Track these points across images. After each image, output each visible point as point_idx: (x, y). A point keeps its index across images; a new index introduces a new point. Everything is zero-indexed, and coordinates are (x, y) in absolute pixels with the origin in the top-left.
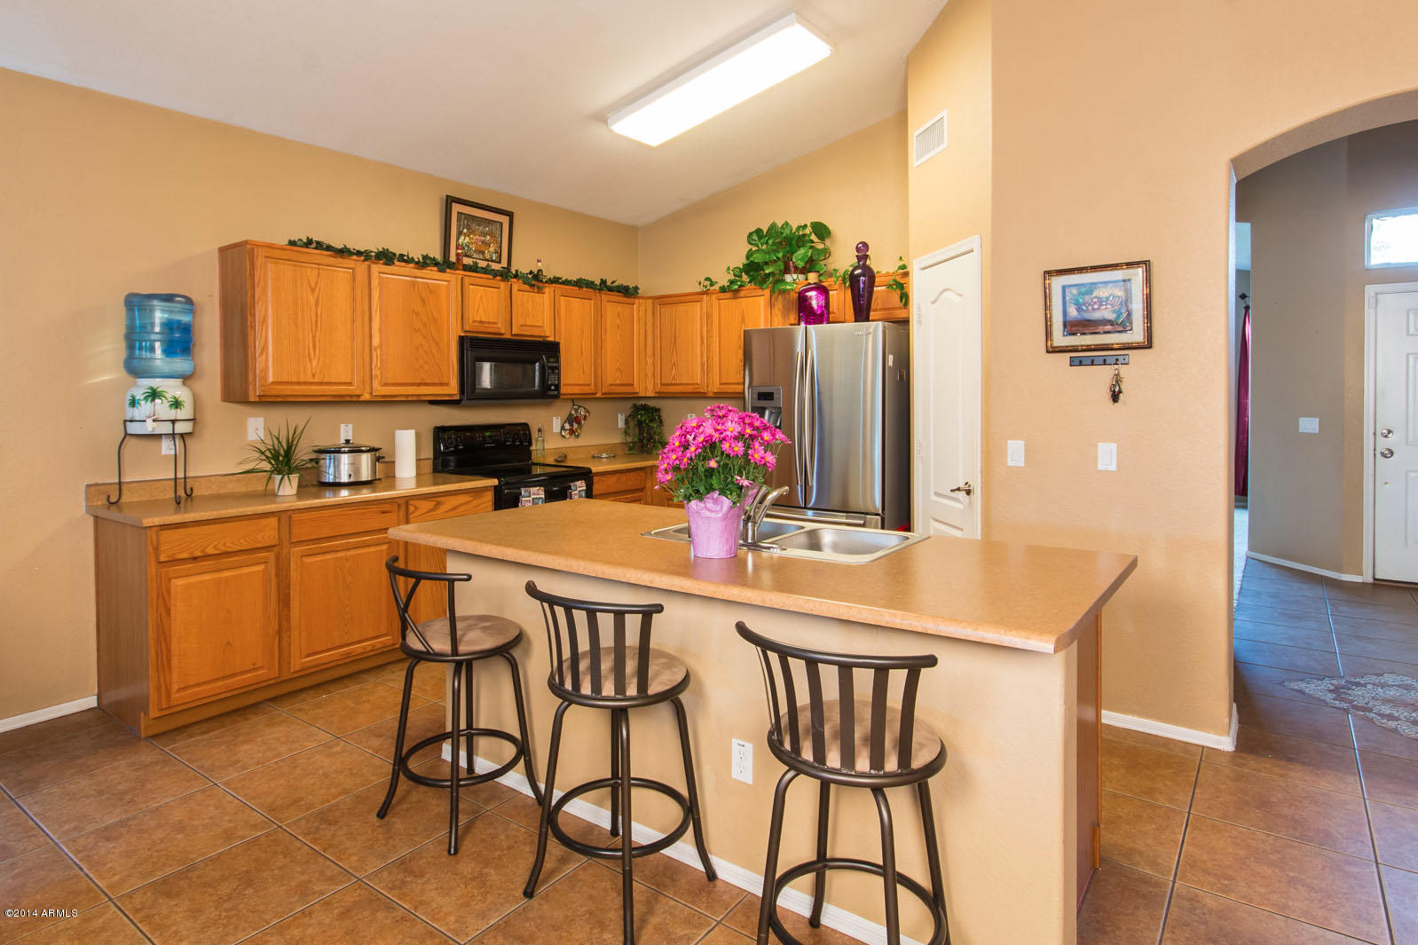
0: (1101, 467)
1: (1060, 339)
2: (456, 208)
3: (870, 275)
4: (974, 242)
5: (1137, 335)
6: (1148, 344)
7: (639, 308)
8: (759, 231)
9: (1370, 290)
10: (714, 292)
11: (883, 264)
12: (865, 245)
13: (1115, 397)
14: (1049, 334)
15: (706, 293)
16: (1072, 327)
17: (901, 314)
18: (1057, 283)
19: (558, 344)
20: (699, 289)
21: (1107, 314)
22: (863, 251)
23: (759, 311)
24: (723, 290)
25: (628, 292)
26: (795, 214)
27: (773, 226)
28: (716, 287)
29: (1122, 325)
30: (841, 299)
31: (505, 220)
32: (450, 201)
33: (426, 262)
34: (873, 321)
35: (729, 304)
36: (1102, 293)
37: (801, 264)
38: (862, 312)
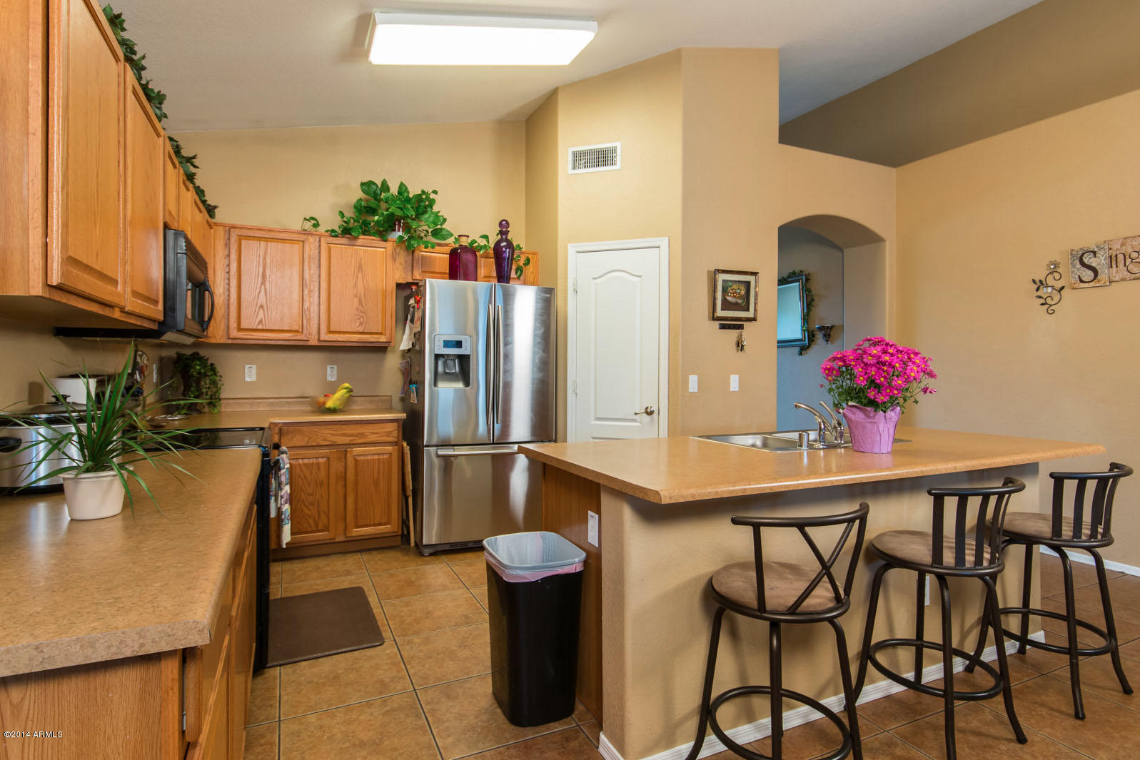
0: (732, 390)
3: (511, 248)
4: (660, 242)
5: (750, 313)
6: (755, 319)
12: (507, 223)
14: (714, 310)
15: (312, 234)
18: (721, 277)
22: (505, 226)
24: (334, 234)
29: (745, 307)
38: (504, 278)
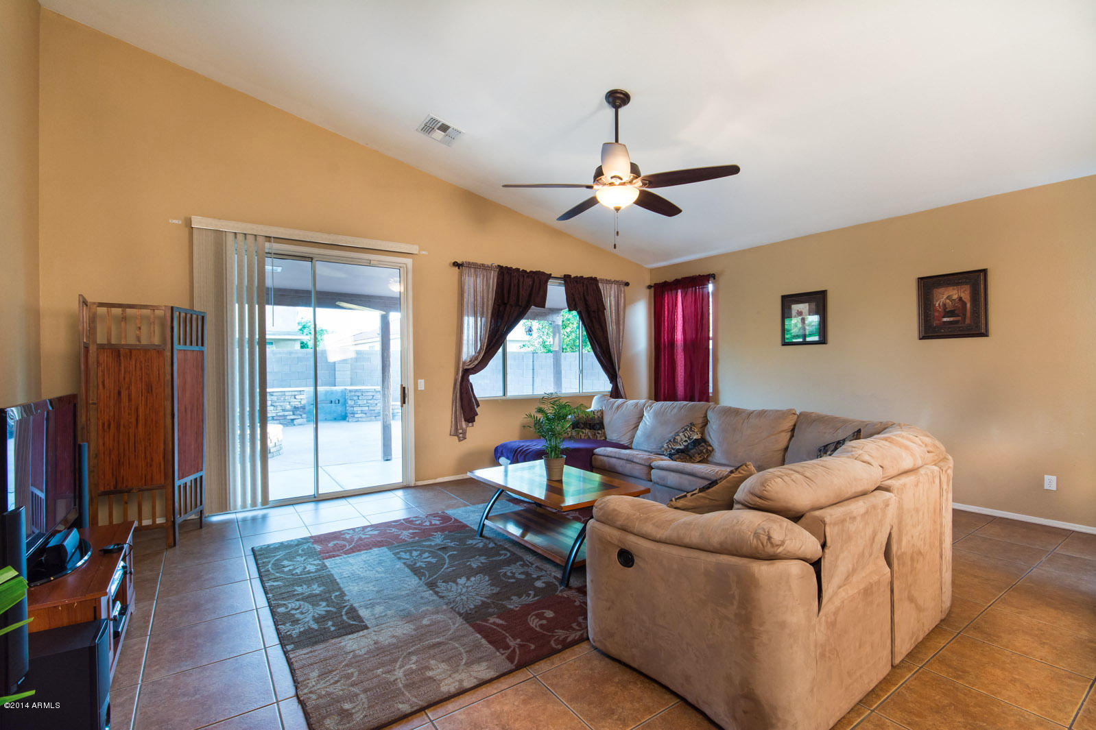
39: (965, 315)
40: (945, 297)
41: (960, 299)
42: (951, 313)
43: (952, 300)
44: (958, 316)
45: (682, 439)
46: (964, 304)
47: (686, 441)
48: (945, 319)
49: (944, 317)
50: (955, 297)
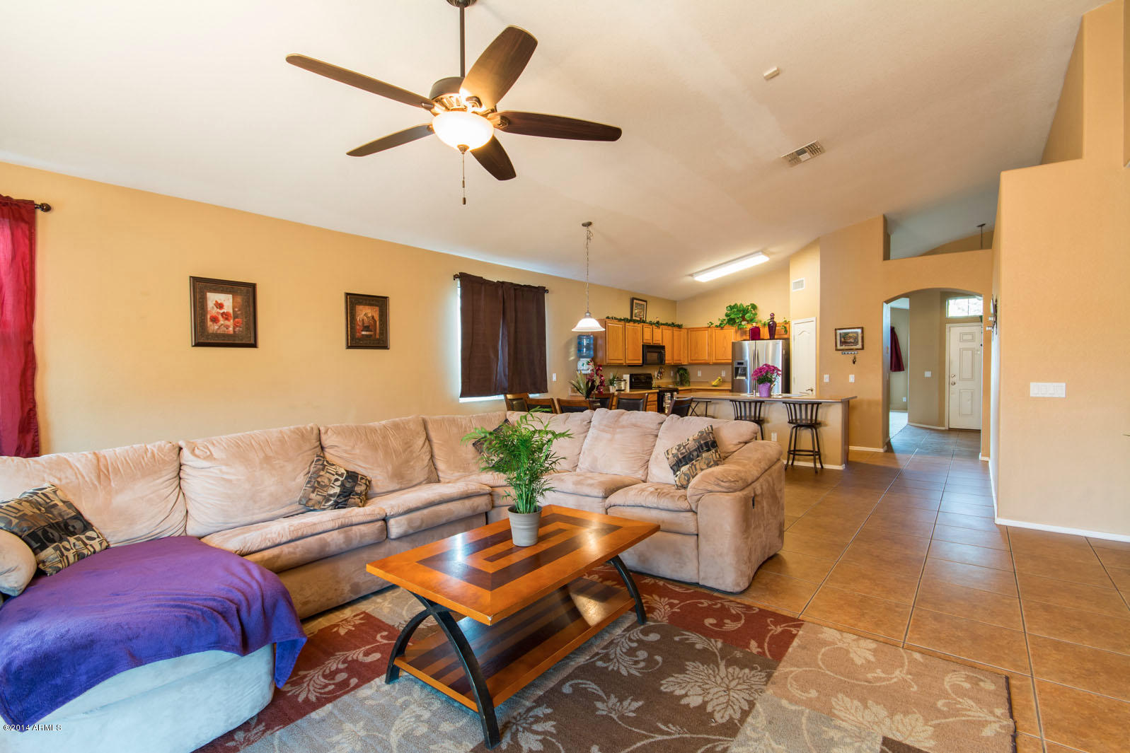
0: (850, 382)
1: (839, 347)
2: (635, 301)
3: (775, 324)
4: (814, 319)
5: (859, 346)
6: (863, 348)
7: (683, 332)
8: (730, 306)
9: (948, 325)
10: (713, 327)
11: (778, 320)
12: (774, 314)
13: (854, 363)
14: (836, 346)
15: (710, 327)
16: (842, 343)
17: (786, 336)
18: (839, 332)
19: (664, 347)
20: (707, 326)
21: (852, 340)
22: (772, 316)
23: (731, 334)
24: (717, 326)
25: (679, 327)
26: (745, 302)
27: (736, 304)
28: (714, 325)
29: (856, 343)
30: (765, 332)
31: (645, 303)
32: (632, 300)
33: (626, 320)
34: (777, 339)
35: (718, 331)
36: (851, 335)
37: (748, 319)
38: (772, 337)
39: (375, 330)
40: (366, 313)
41: (373, 317)
42: (366, 328)
43: (368, 317)
44: (371, 331)
45: (330, 480)
46: (375, 322)
47: (337, 480)
48: (364, 333)
49: (362, 331)
50: (370, 315)
